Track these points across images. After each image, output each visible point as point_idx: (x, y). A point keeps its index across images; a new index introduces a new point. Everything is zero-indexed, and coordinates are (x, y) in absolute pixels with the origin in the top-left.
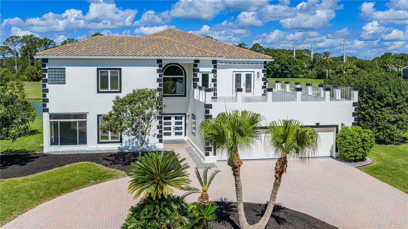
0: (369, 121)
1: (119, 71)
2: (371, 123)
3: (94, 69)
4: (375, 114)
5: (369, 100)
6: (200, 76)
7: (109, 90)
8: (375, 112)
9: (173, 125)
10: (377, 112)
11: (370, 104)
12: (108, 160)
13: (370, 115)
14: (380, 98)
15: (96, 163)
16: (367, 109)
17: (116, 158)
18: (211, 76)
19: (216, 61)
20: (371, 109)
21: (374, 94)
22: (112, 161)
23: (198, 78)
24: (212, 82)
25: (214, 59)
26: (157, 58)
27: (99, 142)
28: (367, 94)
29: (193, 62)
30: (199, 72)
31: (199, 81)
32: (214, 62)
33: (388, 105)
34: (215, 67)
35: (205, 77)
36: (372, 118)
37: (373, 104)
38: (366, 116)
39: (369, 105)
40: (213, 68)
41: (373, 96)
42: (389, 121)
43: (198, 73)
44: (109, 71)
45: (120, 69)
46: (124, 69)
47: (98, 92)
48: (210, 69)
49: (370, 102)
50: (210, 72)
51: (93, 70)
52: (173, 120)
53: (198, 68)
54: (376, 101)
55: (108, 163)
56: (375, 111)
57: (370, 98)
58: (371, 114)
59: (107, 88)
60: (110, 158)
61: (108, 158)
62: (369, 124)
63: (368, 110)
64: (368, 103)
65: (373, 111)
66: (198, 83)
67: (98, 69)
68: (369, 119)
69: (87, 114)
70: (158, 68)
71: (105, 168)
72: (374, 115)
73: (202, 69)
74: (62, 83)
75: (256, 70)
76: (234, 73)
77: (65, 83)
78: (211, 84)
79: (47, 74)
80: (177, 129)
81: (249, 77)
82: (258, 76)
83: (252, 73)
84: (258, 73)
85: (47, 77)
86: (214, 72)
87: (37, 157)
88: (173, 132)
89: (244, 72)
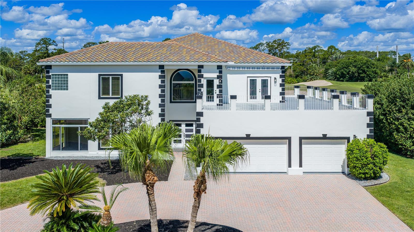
0: (402, 133)
1: (120, 77)
2: (405, 135)
4: (409, 125)
5: (402, 109)
6: (204, 82)
7: (111, 96)
8: (409, 123)
9: (183, 133)
10: (411, 123)
11: (404, 114)
13: (403, 126)
16: (400, 119)
18: (216, 82)
19: (222, 66)
20: (405, 119)
21: (407, 102)
23: (203, 84)
24: (218, 88)
25: (219, 64)
26: (158, 63)
27: (100, 149)
28: (400, 102)
29: (197, 68)
30: (203, 77)
31: (203, 87)
32: (219, 67)
34: (221, 72)
35: (210, 83)
36: (406, 129)
37: (407, 114)
38: (399, 126)
39: (402, 114)
40: (218, 74)
41: (407, 104)
43: (202, 79)
44: (111, 77)
45: (122, 75)
46: (125, 75)
47: (100, 98)
48: (215, 75)
49: (403, 110)
50: (215, 78)
51: (95, 76)
52: (183, 127)
53: (202, 74)
54: (409, 110)
56: (409, 121)
57: (404, 107)
58: (405, 124)
59: (109, 94)
62: (403, 135)
63: (402, 119)
64: (402, 112)
65: (407, 121)
66: (202, 89)
67: (100, 75)
68: (402, 130)
69: (89, 120)
70: (160, 74)
72: (407, 126)
73: (206, 75)
74: (64, 89)
75: (273, 76)
76: (249, 79)
77: (67, 89)
78: (216, 91)
79: (50, 80)
80: (187, 136)
81: (265, 83)
82: (275, 82)
83: (269, 79)
84: (275, 78)
85: (50, 83)
86: (219, 77)
87: (33, 162)
88: (183, 139)
89: (259, 77)
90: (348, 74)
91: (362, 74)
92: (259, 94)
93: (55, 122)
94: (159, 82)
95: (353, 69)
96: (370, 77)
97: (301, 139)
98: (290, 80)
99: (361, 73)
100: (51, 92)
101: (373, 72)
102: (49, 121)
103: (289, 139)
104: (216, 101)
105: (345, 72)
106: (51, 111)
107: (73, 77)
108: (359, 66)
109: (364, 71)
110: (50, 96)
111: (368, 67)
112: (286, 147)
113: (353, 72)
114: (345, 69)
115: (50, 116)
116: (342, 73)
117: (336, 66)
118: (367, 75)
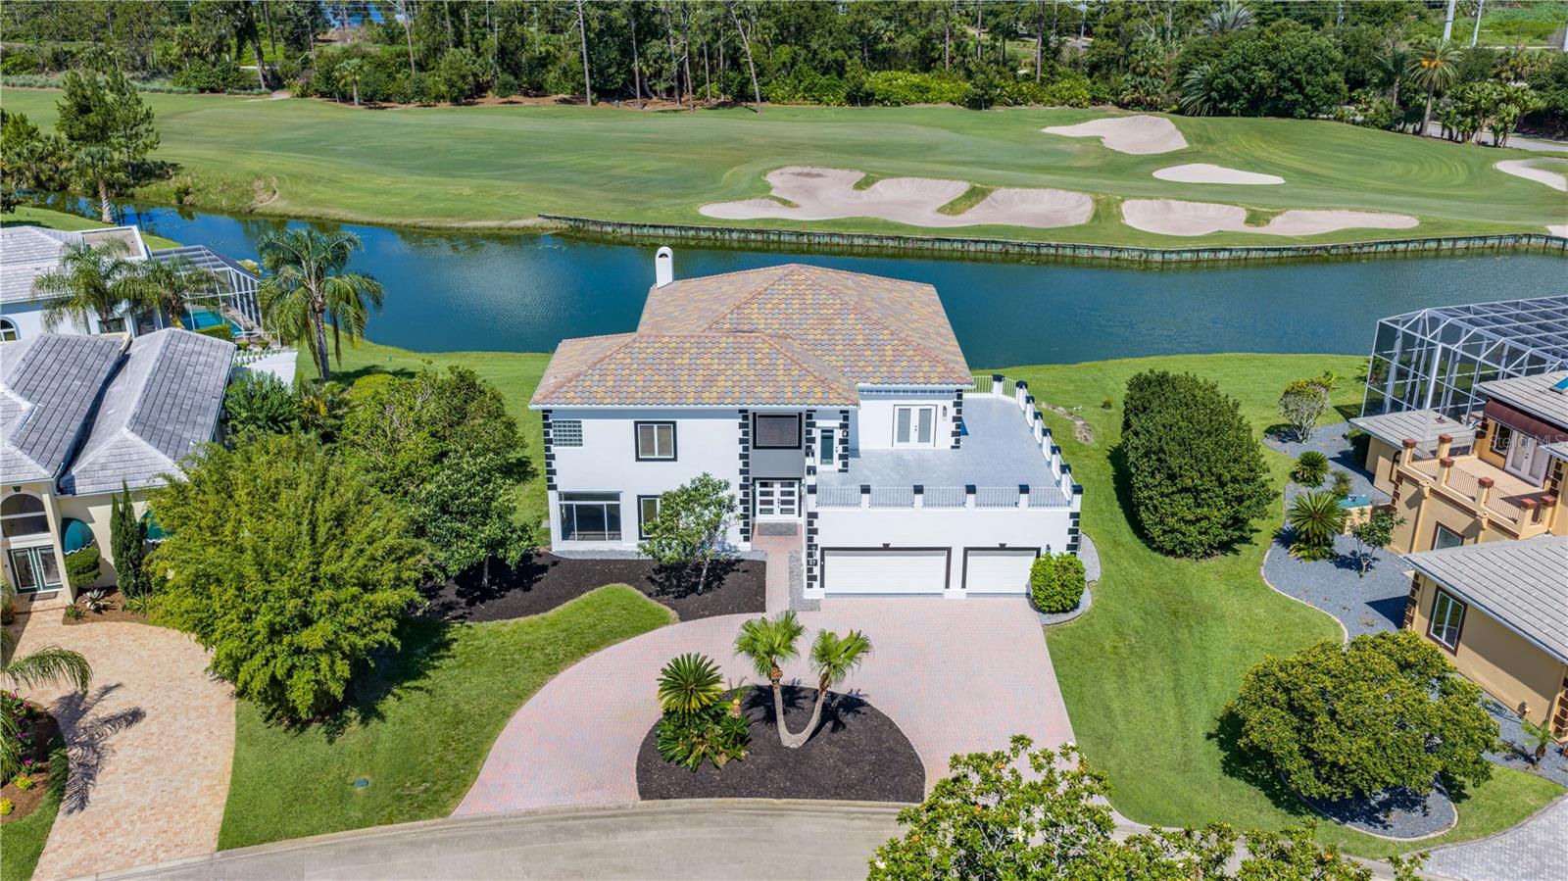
1: (672, 425)
3: (630, 422)
6: (817, 434)
7: (656, 456)
9: (776, 498)
12: (653, 581)
14: (1172, 477)
15: (636, 587)
17: (668, 579)
18: (838, 435)
19: (848, 409)
22: (660, 584)
23: (814, 438)
24: (840, 443)
25: (843, 407)
26: (738, 407)
27: (641, 538)
29: (805, 412)
30: (814, 426)
31: (814, 442)
32: (844, 411)
33: (1186, 490)
34: (846, 418)
35: (827, 437)
40: (841, 422)
43: (814, 430)
44: (655, 426)
45: (674, 423)
46: (680, 422)
47: (638, 459)
48: (835, 423)
50: (835, 427)
51: (628, 424)
52: (777, 489)
53: (813, 421)
55: (654, 588)
59: (653, 453)
60: (657, 578)
61: (654, 576)
67: (636, 423)
69: (621, 493)
70: (740, 421)
73: (820, 423)
74: (576, 445)
75: (941, 403)
76: (897, 408)
77: (581, 445)
78: (838, 449)
79: (551, 431)
80: (784, 502)
81: (925, 414)
82: (945, 415)
83: (934, 408)
84: (945, 408)
85: (552, 436)
86: (844, 427)
87: (544, 569)
88: (776, 507)
89: (916, 406)
90: (1248, 88)
91: (1291, 91)
92: (914, 435)
93: (563, 497)
94: (739, 434)
95: (1263, 75)
96: (1312, 104)
97: (966, 550)
98: (1068, 89)
99: (1286, 90)
100: (554, 449)
101: (1326, 88)
102: (552, 495)
103: (949, 550)
104: (838, 464)
105: (1236, 84)
106: (556, 480)
107: (587, 424)
108: (1285, 66)
109: (1298, 84)
110: (553, 457)
111: (1310, 70)
112: (944, 559)
113: (1261, 86)
114: (1241, 73)
115: (553, 487)
116: (1228, 86)
117: (1216, 56)
118: (1306, 96)
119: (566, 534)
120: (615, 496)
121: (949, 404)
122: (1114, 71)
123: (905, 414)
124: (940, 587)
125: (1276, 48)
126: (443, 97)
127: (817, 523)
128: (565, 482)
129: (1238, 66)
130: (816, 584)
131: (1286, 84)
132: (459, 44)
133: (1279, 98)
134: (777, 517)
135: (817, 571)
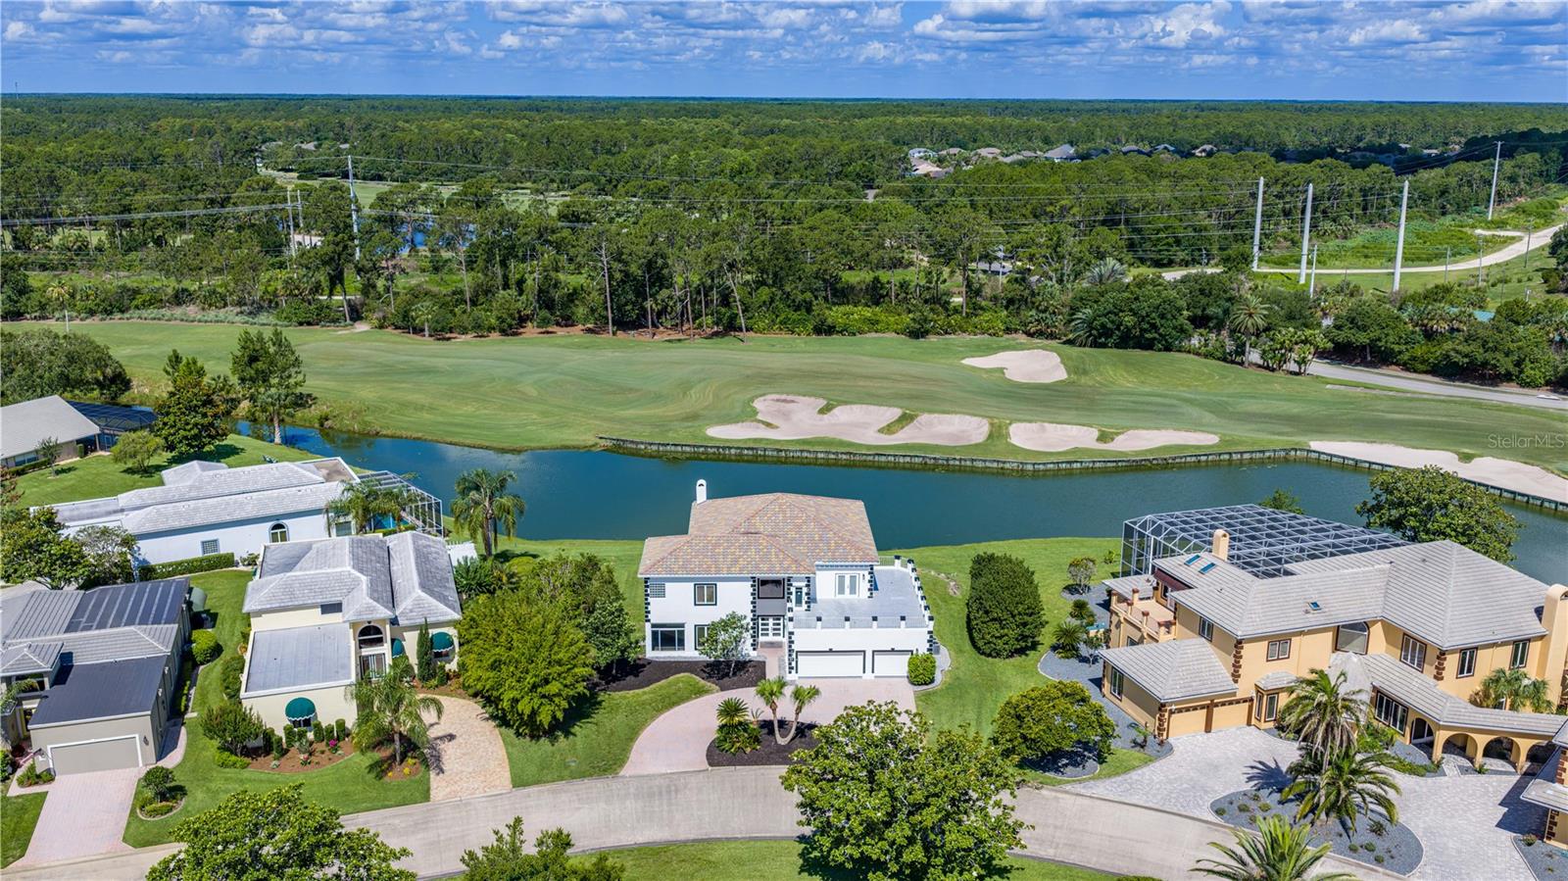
1: (715, 586)
3: (692, 584)
6: (793, 590)
7: (705, 602)
9: (771, 626)
12: (704, 671)
14: (987, 612)
15: (695, 675)
17: (712, 670)
18: (805, 590)
19: (810, 575)
22: (709, 673)
23: (792, 592)
24: (806, 595)
25: (807, 574)
26: (750, 575)
27: (696, 649)
29: (787, 578)
30: (792, 585)
31: (792, 594)
32: (808, 577)
33: (994, 619)
34: (809, 581)
35: (799, 590)
40: (806, 582)
42: (993, 636)
43: (791, 588)
44: (705, 586)
45: (716, 584)
46: (718, 584)
47: (695, 604)
48: (803, 584)
50: (803, 586)
51: (690, 585)
52: (771, 621)
53: (791, 582)
55: (705, 675)
60: (707, 670)
61: (705, 669)
66: (791, 596)
67: (695, 585)
69: (685, 624)
70: (751, 583)
71: (703, 682)
73: (795, 584)
74: (662, 597)
75: (862, 573)
76: (837, 575)
77: (664, 597)
78: (805, 598)
79: (649, 589)
80: (775, 629)
81: (853, 578)
82: (864, 579)
83: (858, 575)
84: (864, 575)
85: (649, 592)
86: (808, 586)
87: (644, 666)
88: (770, 632)
89: (847, 574)
90: (1118, 329)
91: (1149, 331)
92: (847, 590)
93: (653, 626)
94: (751, 590)
95: (1129, 320)
96: (1166, 341)
97: (874, 652)
98: (987, 322)
99: (1146, 331)
100: (650, 599)
101: (1175, 328)
102: (648, 626)
103: (864, 652)
104: (805, 606)
105: (1109, 325)
106: (650, 616)
107: (668, 585)
108: (1144, 313)
109: (1154, 326)
110: (649, 603)
111: (1162, 316)
112: (862, 657)
113: (1127, 327)
114: (1112, 317)
115: (649, 621)
116: (1103, 326)
117: (1096, 302)
118: (1160, 335)
119: (654, 647)
120: (682, 625)
121: (866, 573)
122: (1023, 307)
123: (842, 578)
124: (861, 673)
125: (1137, 299)
126: (494, 329)
127: (793, 637)
128: (654, 618)
129: (1110, 312)
130: (793, 671)
131: (1146, 326)
132: (506, 286)
133: (1142, 335)
134: (771, 638)
135: (794, 664)
